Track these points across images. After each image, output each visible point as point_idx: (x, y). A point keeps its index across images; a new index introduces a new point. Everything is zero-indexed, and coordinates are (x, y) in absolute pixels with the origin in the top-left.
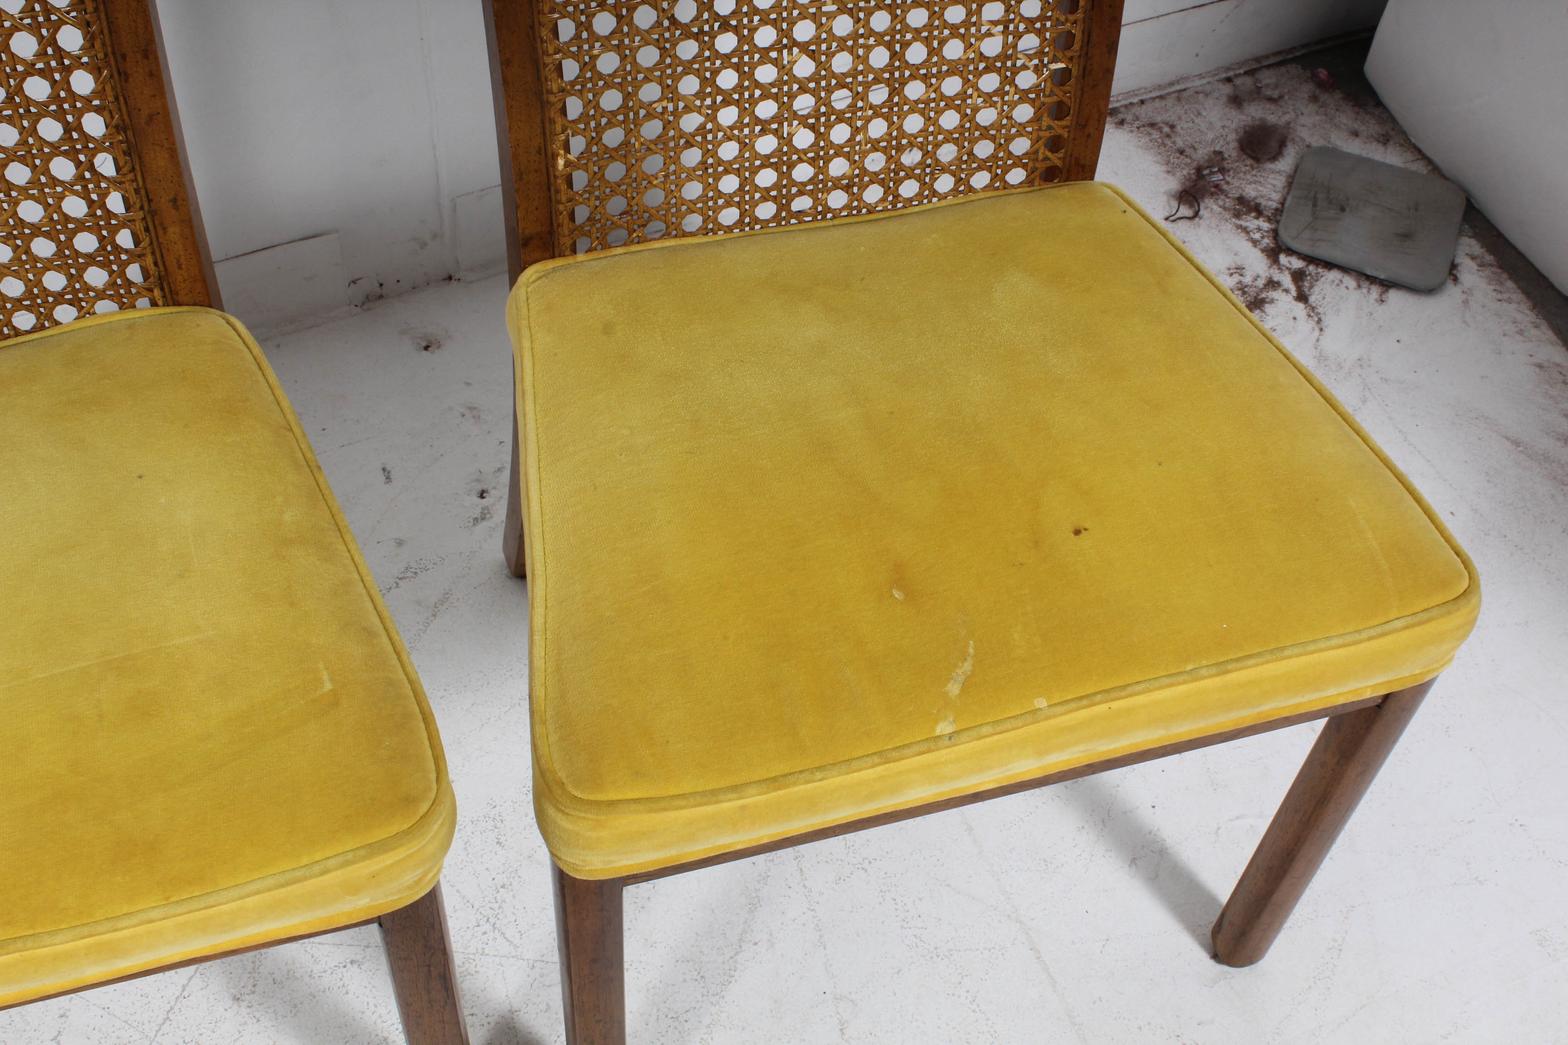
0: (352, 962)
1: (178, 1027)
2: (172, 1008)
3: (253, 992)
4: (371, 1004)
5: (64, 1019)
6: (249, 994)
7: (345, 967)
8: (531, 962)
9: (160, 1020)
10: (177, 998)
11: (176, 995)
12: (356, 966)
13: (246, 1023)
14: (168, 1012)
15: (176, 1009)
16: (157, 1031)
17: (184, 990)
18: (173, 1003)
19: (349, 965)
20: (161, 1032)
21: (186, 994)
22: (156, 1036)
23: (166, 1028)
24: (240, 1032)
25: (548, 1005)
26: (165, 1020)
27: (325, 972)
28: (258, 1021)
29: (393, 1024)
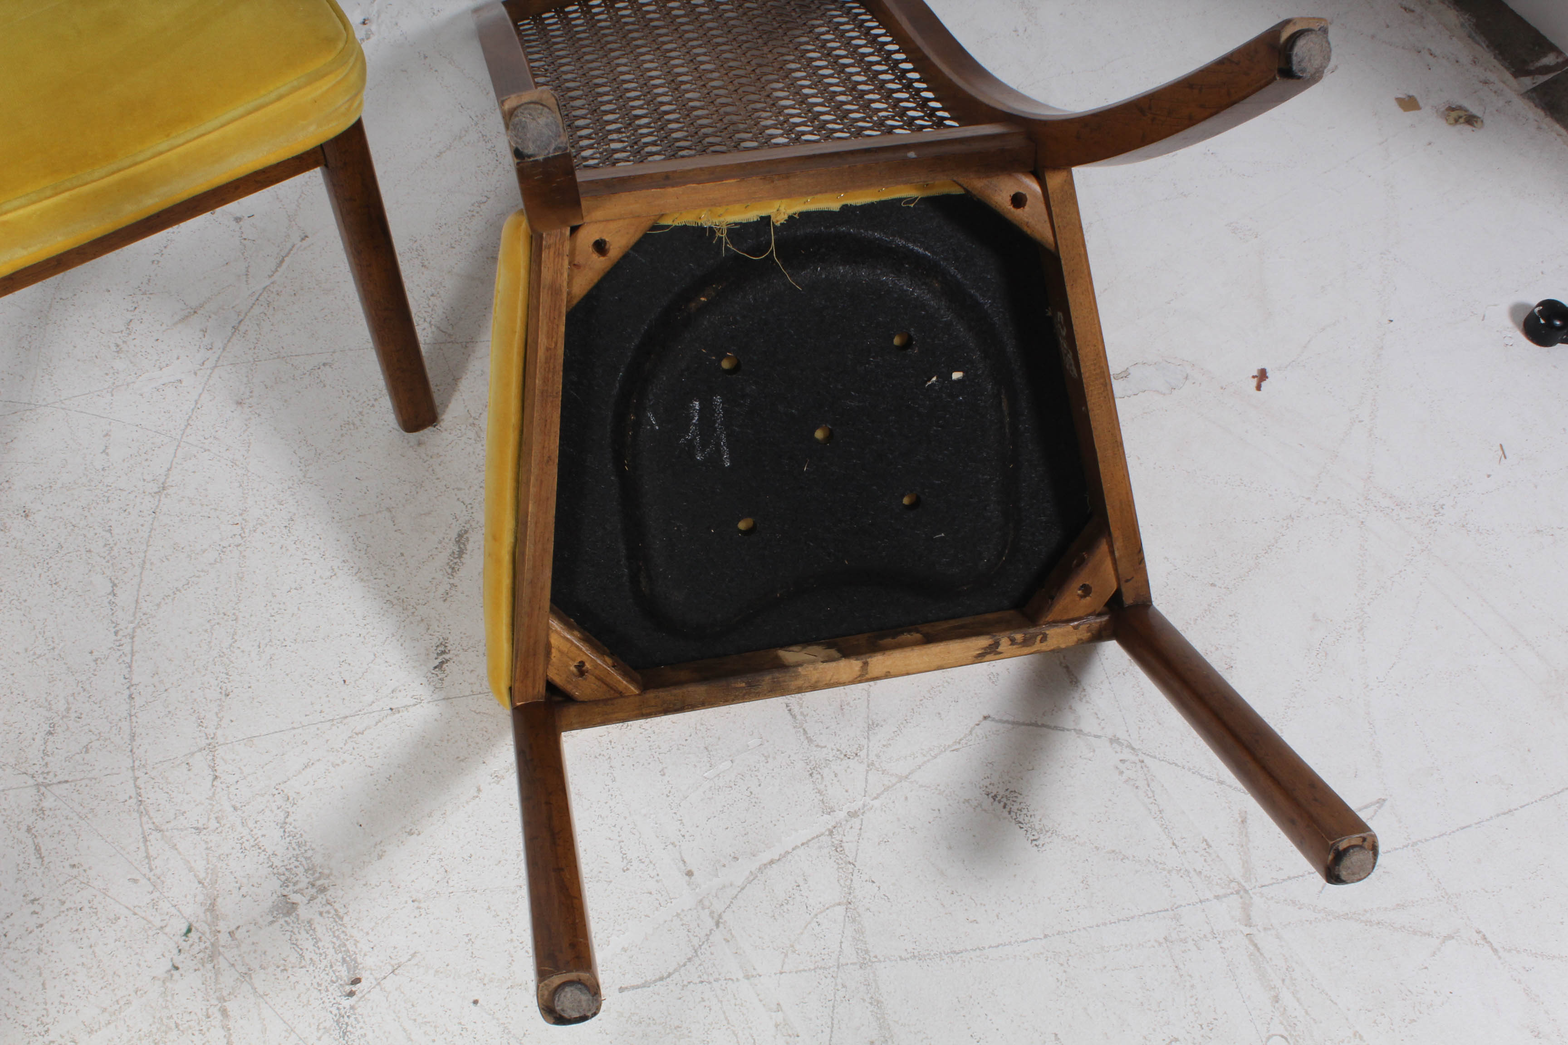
0: (324, 365)
1: (198, 429)
2: (190, 417)
3: (251, 397)
4: (345, 391)
5: (107, 438)
6: (248, 399)
7: (319, 368)
8: (464, 344)
9: (183, 427)
10: (193, 410)
11: (191, 408)
12: (327, 367)
13: (250, 418)
14: (188, 420)
15: (194, 417)
16: (182, 434)
17: (196, 403)
18: (190, 414)
19: (322, 367)
20: (185, 435)
21: (199, 406)
22: (182, 438)
23: (189, 431)
24: (246, 425)
25: (482, 371)
26: (186, 426)
27: (305, 374)
28: (259, 415)
29: (365, 402)
